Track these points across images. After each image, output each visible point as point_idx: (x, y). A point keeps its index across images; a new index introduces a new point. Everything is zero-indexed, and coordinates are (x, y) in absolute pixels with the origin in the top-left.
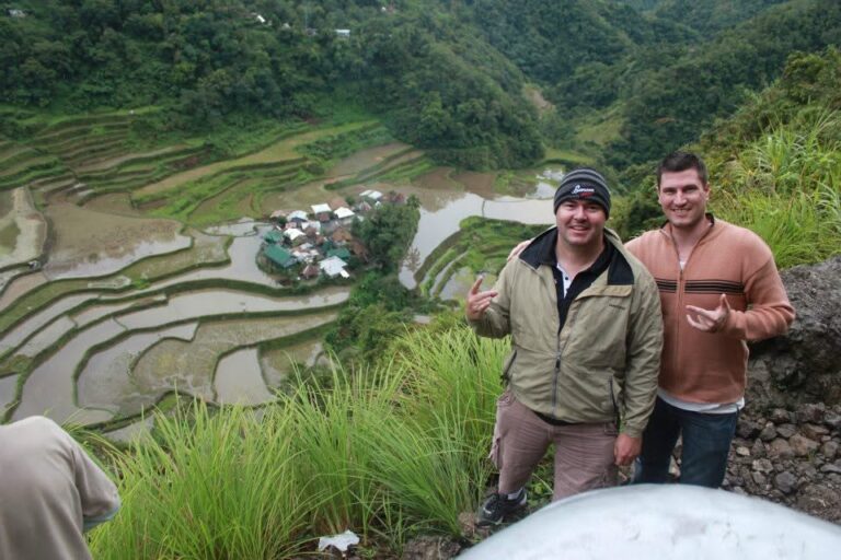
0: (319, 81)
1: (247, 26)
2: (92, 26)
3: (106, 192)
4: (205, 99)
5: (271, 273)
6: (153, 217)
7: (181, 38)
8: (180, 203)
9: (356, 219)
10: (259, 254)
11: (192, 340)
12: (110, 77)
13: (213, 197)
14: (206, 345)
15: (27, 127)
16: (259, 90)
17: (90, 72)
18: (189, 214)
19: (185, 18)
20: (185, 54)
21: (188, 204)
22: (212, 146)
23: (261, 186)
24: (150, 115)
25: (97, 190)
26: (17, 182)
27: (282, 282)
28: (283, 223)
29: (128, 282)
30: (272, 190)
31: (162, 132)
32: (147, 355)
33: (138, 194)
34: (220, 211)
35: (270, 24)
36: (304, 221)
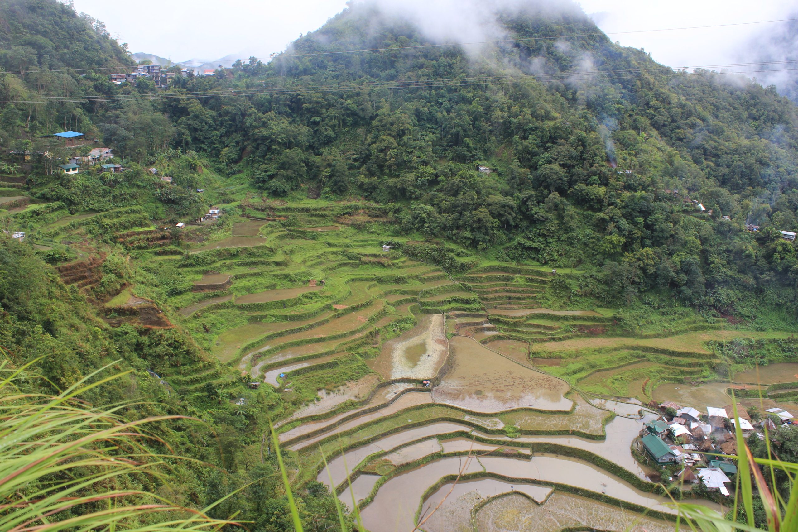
0: (749, 280)
1: (685, 211)
2: (542, 188)
3: (509, 338)
4: (625, 273)
5: (643, 463)
6: (544, 373)
7: (618, 212)
8: (573, 366)
9: (754, 435)
10: (636, 440)
11: (542, 504)
12: (544, 236)
13: (607, 369)
14: (553, 514)
15: (462, 264)
16: (683, 275)
17: (527, 228)
18: (579, 380)
19: (627, 194)
20: (618, 228)
21: (581, 370)
22: (620, 319)
23: (659, 372)
24: (569, 277)
25: (502, 333)
26: (439, 308)
27: (652, 477)
28: (671, 416)
29: (501, 426)
30: (670, 379)
31: (576, 295)
32: (494, 502)
33: (537, 347)
34: (611, 385)
35: (710, 213)
36: (695, 420)
